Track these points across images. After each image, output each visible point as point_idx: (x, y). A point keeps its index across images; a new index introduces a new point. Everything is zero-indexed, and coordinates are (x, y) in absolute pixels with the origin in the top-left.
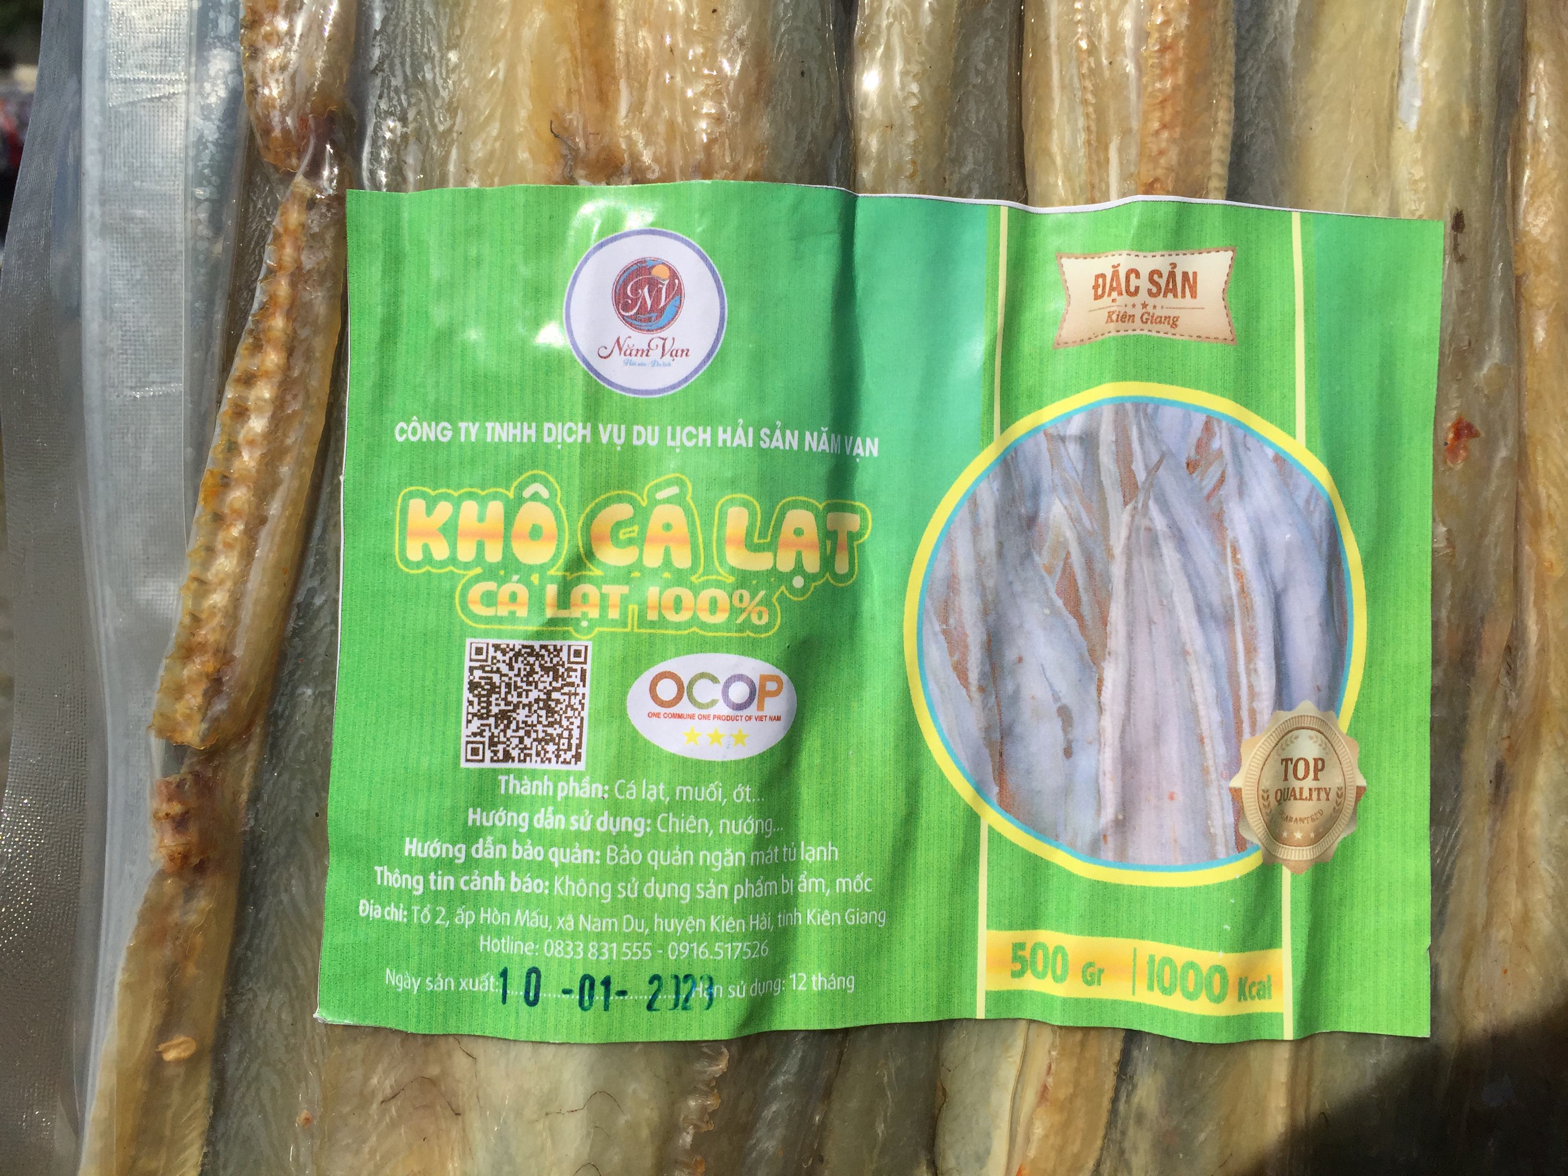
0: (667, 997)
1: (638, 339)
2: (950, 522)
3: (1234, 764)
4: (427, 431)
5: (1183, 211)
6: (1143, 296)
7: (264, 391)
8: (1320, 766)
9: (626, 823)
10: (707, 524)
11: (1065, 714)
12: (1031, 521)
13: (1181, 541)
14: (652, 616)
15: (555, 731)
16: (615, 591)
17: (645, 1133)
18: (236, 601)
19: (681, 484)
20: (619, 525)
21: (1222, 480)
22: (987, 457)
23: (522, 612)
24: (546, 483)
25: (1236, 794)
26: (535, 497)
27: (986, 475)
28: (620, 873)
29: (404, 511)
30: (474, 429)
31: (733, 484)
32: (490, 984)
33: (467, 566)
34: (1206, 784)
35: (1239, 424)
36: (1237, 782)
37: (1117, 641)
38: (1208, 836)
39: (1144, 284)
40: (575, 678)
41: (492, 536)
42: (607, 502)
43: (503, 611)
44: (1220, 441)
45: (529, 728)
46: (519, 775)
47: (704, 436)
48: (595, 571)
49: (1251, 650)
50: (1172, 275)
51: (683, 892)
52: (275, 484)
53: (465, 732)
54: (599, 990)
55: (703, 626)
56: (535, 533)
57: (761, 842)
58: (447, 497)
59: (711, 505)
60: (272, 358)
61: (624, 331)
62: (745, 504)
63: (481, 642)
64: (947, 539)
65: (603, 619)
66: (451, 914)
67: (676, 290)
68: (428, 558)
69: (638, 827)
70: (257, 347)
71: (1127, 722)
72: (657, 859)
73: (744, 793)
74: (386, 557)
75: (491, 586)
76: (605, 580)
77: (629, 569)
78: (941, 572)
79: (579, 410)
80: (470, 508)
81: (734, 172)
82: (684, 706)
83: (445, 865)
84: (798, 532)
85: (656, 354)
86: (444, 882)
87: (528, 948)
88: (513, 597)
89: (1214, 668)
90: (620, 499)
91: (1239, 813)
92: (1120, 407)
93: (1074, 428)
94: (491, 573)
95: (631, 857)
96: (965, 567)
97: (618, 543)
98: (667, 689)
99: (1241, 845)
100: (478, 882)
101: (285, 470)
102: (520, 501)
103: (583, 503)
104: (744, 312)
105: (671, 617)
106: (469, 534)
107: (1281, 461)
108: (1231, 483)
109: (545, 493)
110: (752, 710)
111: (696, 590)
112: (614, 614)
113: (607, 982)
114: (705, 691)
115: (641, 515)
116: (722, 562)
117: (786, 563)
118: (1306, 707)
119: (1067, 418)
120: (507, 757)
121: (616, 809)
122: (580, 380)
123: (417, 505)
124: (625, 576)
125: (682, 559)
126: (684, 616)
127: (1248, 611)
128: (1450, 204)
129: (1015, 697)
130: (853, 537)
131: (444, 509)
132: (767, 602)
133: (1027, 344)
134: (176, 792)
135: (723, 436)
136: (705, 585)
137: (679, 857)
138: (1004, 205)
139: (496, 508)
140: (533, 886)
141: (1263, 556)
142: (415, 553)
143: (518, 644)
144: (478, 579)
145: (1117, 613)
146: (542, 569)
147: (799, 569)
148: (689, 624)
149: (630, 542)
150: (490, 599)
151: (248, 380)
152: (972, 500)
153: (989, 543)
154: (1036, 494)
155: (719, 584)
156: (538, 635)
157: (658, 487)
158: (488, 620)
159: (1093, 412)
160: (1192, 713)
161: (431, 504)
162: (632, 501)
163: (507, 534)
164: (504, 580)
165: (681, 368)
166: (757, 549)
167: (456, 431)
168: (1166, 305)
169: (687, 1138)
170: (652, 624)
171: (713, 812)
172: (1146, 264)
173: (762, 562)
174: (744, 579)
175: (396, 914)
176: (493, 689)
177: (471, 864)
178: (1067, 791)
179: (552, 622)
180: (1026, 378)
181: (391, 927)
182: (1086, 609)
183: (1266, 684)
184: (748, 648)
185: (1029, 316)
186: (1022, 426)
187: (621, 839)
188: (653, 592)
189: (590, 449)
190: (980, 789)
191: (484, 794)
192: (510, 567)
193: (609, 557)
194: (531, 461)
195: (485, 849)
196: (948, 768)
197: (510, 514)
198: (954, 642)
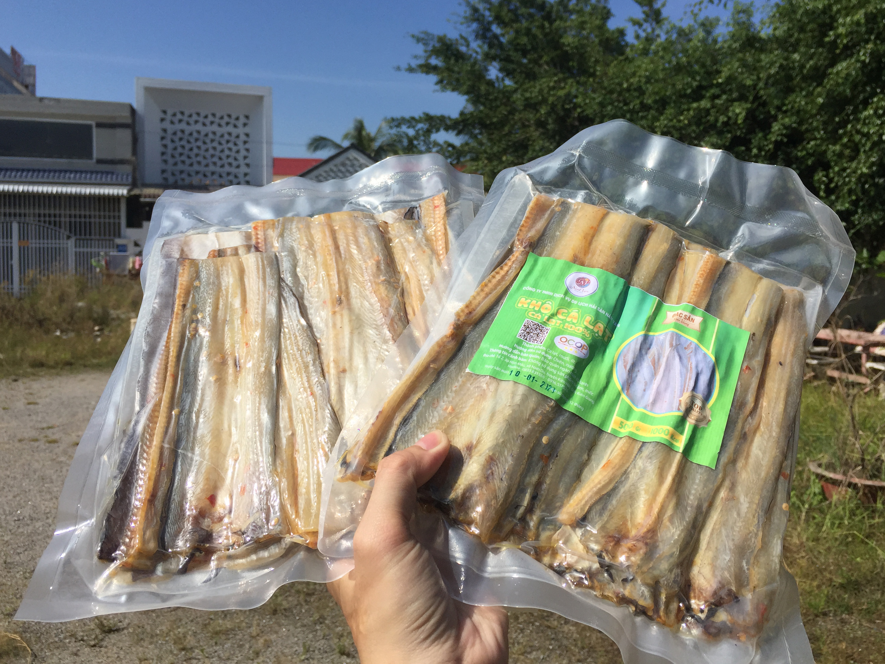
0: (545, 387)
1: (578, 287)
2: (631, 341)
3: (681, 395)
4: (530, 289)
5: (694, 308)
6: (682, 318)
8: (701, 408)
9: (547, 356)
10: (582, 317)
11: (646, 384)
12: (648, 349)
15: (537, 340)
16: (559, 322)
19: (579, 310)
20: (564, 312)
21: (691, 352)
22: (642, 333)
23: (539, 319)
25: (680, 401)
26: (548, 303)
27: (641, 337)
28: (543, 363)
29: (520, 299)
30: (540, 291)
31: (590, 313)
32: (509, 372)
33: (531, 309)
34: (673, 400)
35: (698, 345)
36: (681, 399)
37: (661, 372)
38: (672, 408)
39: (683, 316)
40: (545, 333)
41: (537, 306)
42: (563, 309)
43: (535, 317)
44: (693, 347)
45: (532, 337)
46: (527, 343)
47: (586, 305)
48: (556, 318)
49: (690, 379)
50: (689, 317)
51: (555, 372)
53: (520, 332)
54: (532, 378)
55: (575, 332)
56: (546, 309)
57: (573, 372)
59: (584, 315)
60: (503, 272)
61: (576, 286)
62: (591, 317)
63: (529, 319)
64: (629, 344)
66: (504, 359)
67: (589, 283)
68: (522, 307)
69: (550, 357)
71: (659, 387)
72: (552, 364)
73: (573, 362)
76: (557, 320)
77: (563, 319)
78: (627, 349)
79: (563, 293)
82: (567, 343)
83: (507, 351)
84: (600, 328)
85: (581, 291)
86: (506, 353)
87: (519, 368)
88: (538, 316)
89: (681, 382)
90: (565, 309)
91: (680, 404)
94: (535, 311)
95: (546, 361)
97: (563, 315)
98: (564, 339)
99: (679, 410)
100: (512, 356)
102: (545, 303)
103: (558, 307)
105: (569, 329)
106: (532, 305)
107: (705, 354)
108: (693, 353)
109: (551, 303)
110: (580, 349)
111: (576, 326)
112: (557, 324)
113: (534, 378)
114: (570, 342)
115: (569, 313)
116: (583, 323)
117: (595, 331)
118: (700, 396)
120: (526, 339)
121: (546, 353)
122: (565, 289)
124: (561, 320)
125: (575, 321)
126: (572, 330)
127: (691, 373)
128: (753, 331)
129: (635, 377)
131: (529, 300)
132: (589, 334)
133: (656, 322)
135: (590, 306)
136: (578, 326)
137: (556, 366)
138: (658, 299)
139: (540, 303)
140: (523, 361)
141: (697, 366)
142: (519, 306)
143: (536, 323)
144: (532, 311)
147: (598, 332)
149: (565, 316)
150: (533, 315)
152: (637, 339)
155: (581, 327)
156: (541, 323)
157: (574, 310)
158: (531, 317)
161: (526, 299)
162: (568, 310)
163: (541, 307)
164: (537, 313)
165: (585, 294)
166: (590, 324)
167: (536, 290)
168: (687, 322)
170: (565, 329)
171: (566, 362)
172: (685, 313)
173: (591, 327)
174: (586, 328)
176: (528, 327)
177: (512, 353)
178: (641, 397)
179: (544, 322)
180: (654, 326)
181: (490, 358)
182: (656, 364)
183: (692, 385)
184: (583, 339)
186: (651, 333)
187: (545, 358)
188: (567, 324)
189: (563, 299)
190: (623, 389)
191: (519, 343)
192: (539, 311)
193: (560, 316)
194: (550, 297)
195: (516, 352)
196: (617, 383)
197: (543, 304)
198: (625, 362)
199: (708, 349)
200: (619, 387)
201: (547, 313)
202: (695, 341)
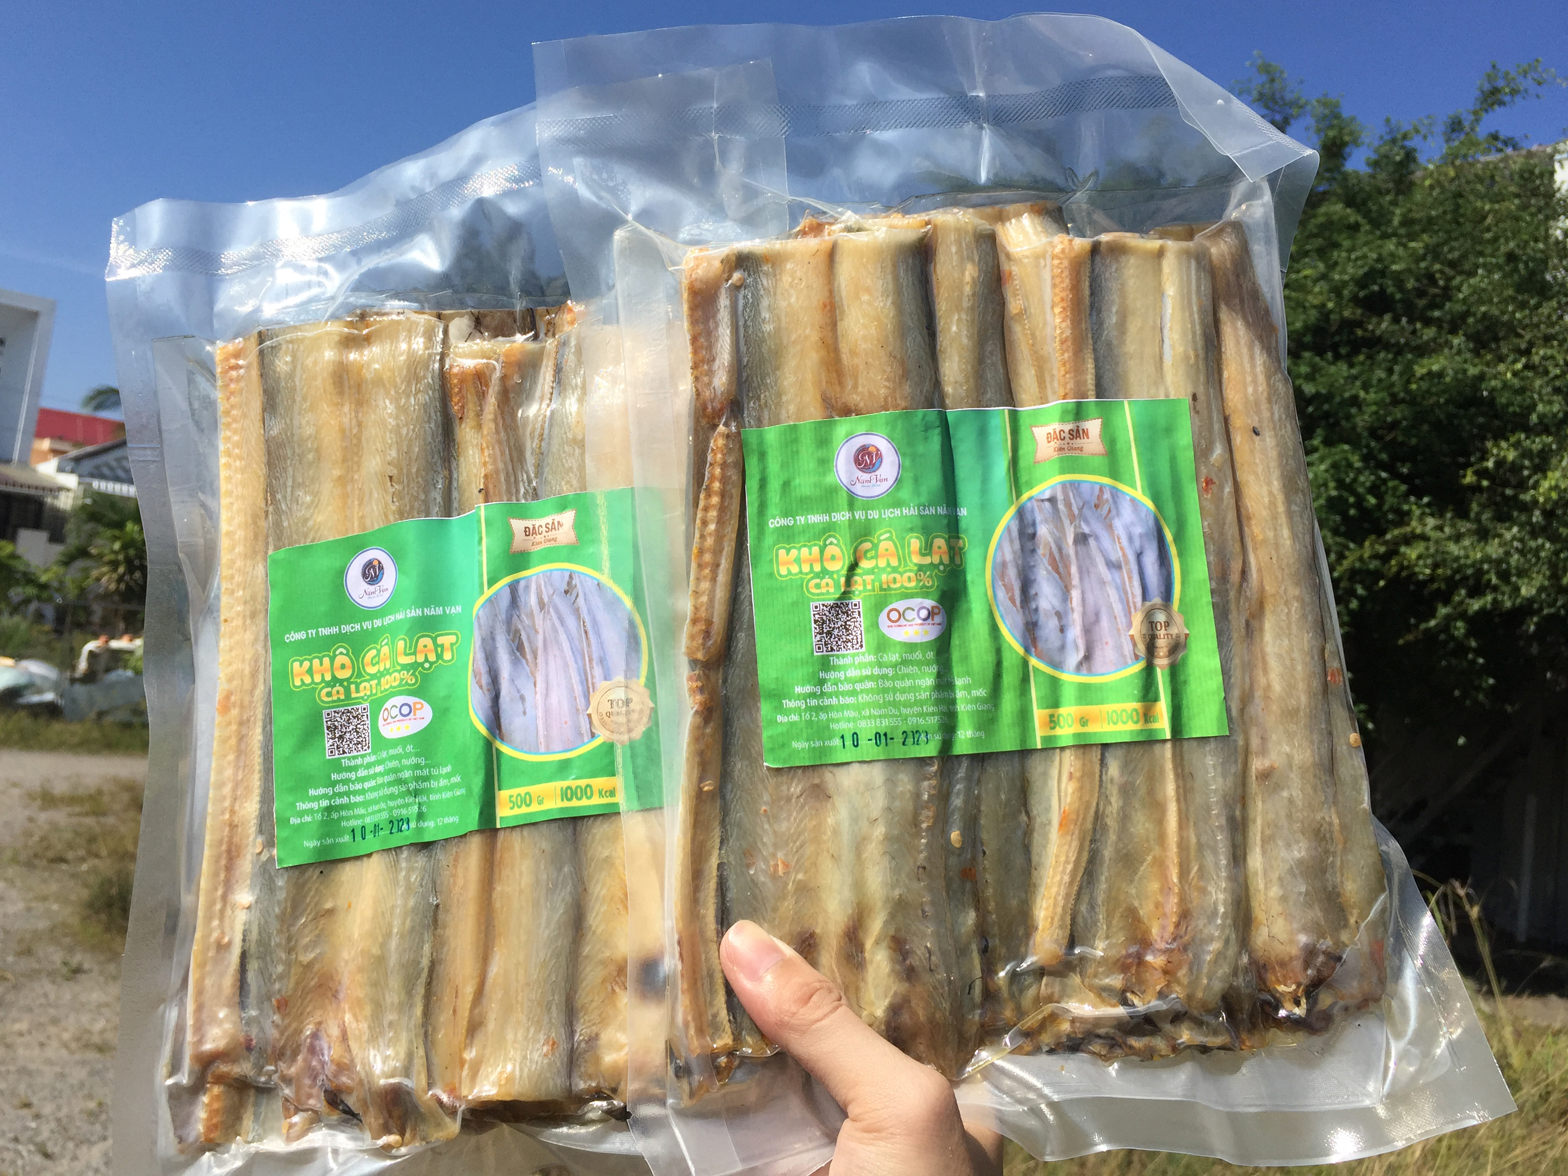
0: (910, 740)
1: (865, 476)
2: (1000, 539)
3: (1130, 625)
4: (783, 522)
5: (1079, 405)
6: (1067, 440)
7: (713, 514)
8: (1167, 624)
9: (885, 671)
10: (903, 547)
11: (1058, 615)
12: (1033, 536)
13: (1097, 538)
14: (885, 586)
15: (850, 638)
16: (869, 578)
17: (908, 796)
18: (711, 600)
19: (890, 532)
20: (866, 551)
21: (1110, 511)
22: (1012, 511)
23: (832, 590)
24: (834, 537)
25: (1132, 637)
26: (831, 543)
27: (1012, 518)
28: (885, 691)
29: (777, 555)
30: (803, 519)
31: (911, 530)
32: (837, 742)
33: (807, 574)
34: (1119, 635)
35: (1114, 488)
36: (1132, 632)
37: (1075, 581)
38: (1124, 656)
39: (1067, 435)
40: (856, 615)
41: (815, 561)
42: (861, 542)
43: (824, 591)
44: (1107, 495)
45: (839, 637)
46: (838, 657)
47: (897, 512)
48: (858, 571)
49: (1130, 578)
50: (1078, 431)
51: (911, 697)
52: (721, 551)
53: (814, 640)
54: (883, 738)
55: (906, 588)
56: (833, 558)
57: (939, 676)
58: (794, 547)
59: (904, 539)
60: (715, 500)
61: (860, 474)
62: (917, 538)
63: (817, 604)
64: (1000, 546)
65: (865, 590)
66: (817, 716)
67: (879, 455)
68: (790, 573)
69: (890, 672)
70: (709, 496)
71: (1084, 614)
72: (899, 684)
73: (931, 655)
74: (771, 575)
75: (818, 581)
76: (864, 574)
77: (873, 569)
78: (999, 560)
79: (846, 507)
80: (805, 551)
81: (896, 407)
82: (902, 622)
83: (813, 695)
84: (939, 548)
85: (874, 481)
86: (814, 702)
87: (851, 725)
88: (827, 585)
89: (1117, 589)
90: (866, 541)
91: (1135, 645)
92: (1064, 485)
93: (1047, 495)
94: (817, 575)
95: (889, 684)
96: (1009, 556)
97: (867, 559)
98: (894, 615)
99: (1137, 657)
100: (827, 702)
101: (726, 544)
102: (825, 545)
103: (852, 543)
104: (907, 462)
105: (893, 586)
106: (805, 561)
107: (1133, 501)
108: (1114, 512)
109: (835, 542)
110: (930, 621)
111: (901, 574)
112: (869, 587)
113: (885, 735)
114: (910, 615)
115: (875, 546)
116: (911, 561)
117: (936, 560)
118: (1157, 600)
119: (1043, 492)
120: (832, 650)
121: (880, 665)
122: (845, 494)
123: (782, 552)
124: (871, 572)
125: (894, 562)
126: (898, 585)
127: (1127, 562)
128: (1190, 391)
129: (1036, 610)
130: (961, 549)
131: (794, 552)
132: (931, 576)
133: (1022, 463)
134: (698, 678)
135: (905, 511)
136: (905, 572)
137: (907, 683)
138: (1006, 409)
139: (816, 550)
140: (849, 700)
141: (1131, 539)
142: (783, 571)
143: (831, 603)
144: (812, 578)
145: (1074, 570)
146: (838, 571)
147: (941, 563)
148: (900, 588)
149: (872, 558)
150: (818, 586)
151: (706, 509)
152: (1008, 529)
153: (1017, 545)
154: (1034, 524)
155: (910, 571)
156: (839, 599)
157: (881, 535)
158: (818, 595)
159: (1053, 488)
160: (1110, 607)
161: (788, 551)
162: (871, 542)
163: (822, 559)
164: (822, 579)
165: (884, 486)
166: (924, 555)
167: (795, 520)
168: (1078, 442)
169: (926, 797)
170: (885, 590)
171: (920, 664)
172: (1067, 427)
173: (927, 560)
174: (921, 568)
175: (794, 718)
176: (824, 622)
177: (822, 694)
178: (1063, 647)
179: (844, 593)
180: (1023, 478)
181: (792, 724)
182: (1061, 570)
183: (1138, 591)
184: (925, 595)
185: (1022, 452)
186: (1025, 496)
187: (884, 677)
188: (884, 577)
189: (852, 522)
190: (1027, 650)
191: (825, 665)
192: (824, 572)
193: (865, 564)
194: (828, 530)
195: (828, 688)
196: (1012, 642)
197: (822, 551)
198: (1008, 588)
199: (1133, 486)
200: (1020, 650)
201: (839, 567)
202: (1106, 481)
